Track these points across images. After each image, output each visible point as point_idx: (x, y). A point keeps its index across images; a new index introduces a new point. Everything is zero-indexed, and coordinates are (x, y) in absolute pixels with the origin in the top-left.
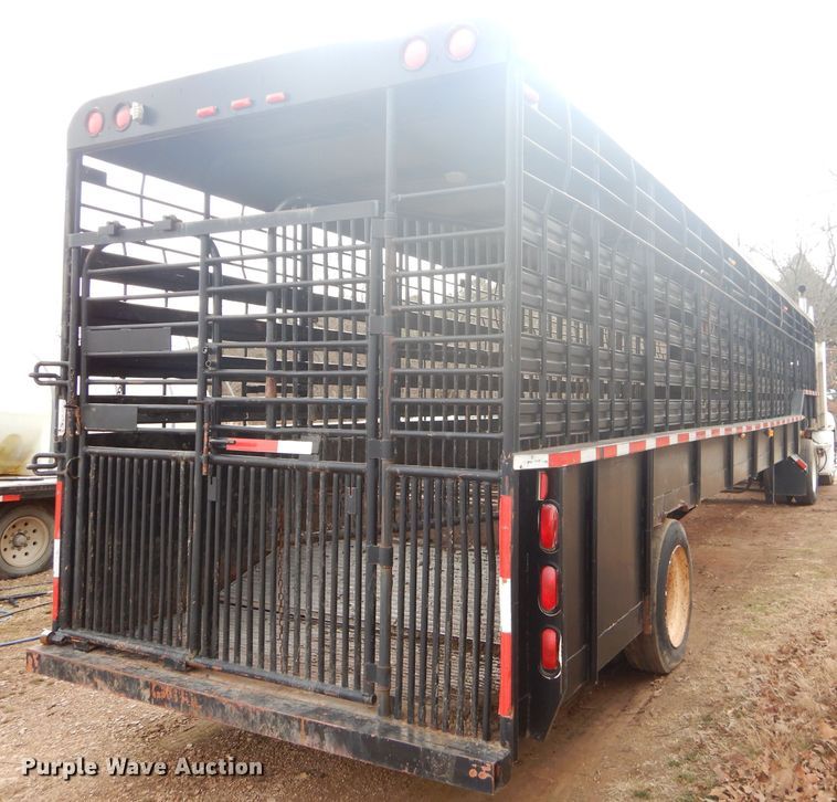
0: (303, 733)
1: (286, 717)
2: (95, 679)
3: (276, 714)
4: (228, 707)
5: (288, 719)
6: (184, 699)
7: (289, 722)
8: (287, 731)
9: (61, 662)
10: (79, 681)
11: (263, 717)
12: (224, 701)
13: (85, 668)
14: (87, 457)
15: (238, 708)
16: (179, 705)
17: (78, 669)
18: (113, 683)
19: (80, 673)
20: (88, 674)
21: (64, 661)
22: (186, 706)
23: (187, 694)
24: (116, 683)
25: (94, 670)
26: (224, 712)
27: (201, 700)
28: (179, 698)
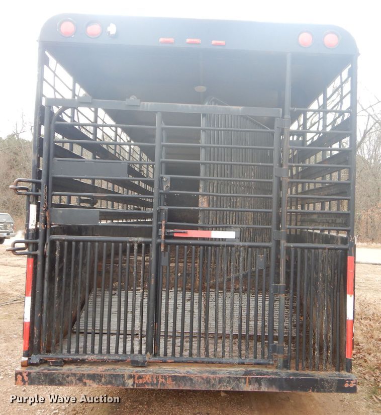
0: (247, 384)
1: (236, 378)
2: (84, 380)
3: (229, 378)
4: (195, 379)
5: (238, 379)
6: (161, 380)
7: (239, 380)
8: (237, 385)
9: (51, 374)
10: (69, 383)
11: (221, 381)
12: (192, 376)
13: (75, 375)
14: (53, 243)
15: (203, 379)
16: (157, 384)
17: (68, 376)
18: (100, 381)
19: (70, 378)
20: (77, 378)
21: (54, 373)
22: (162, 384)
23: (165, 377)
24: (103, 380)
25: (83, 375)
26: (192, 383)
27: (175, 378)
28: (158, 381)
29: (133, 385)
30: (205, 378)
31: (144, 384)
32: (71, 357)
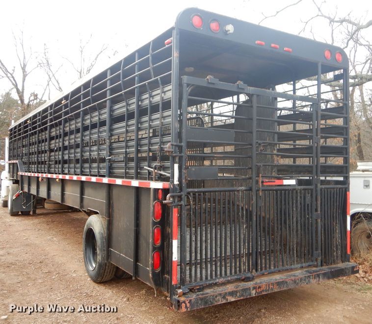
6: (271, 287)
11: (301, 279)
16: (268, 290)
17: (216, 297)
18: (236, 295)
19: (217, 298)
20: (222, 296)
21: (207, 297)
22: (272, 289)
23: (273, 284)
24: (238, 294)
25: (226, 293)
26: (287, 284)
27: (278, 284)
28: (269, 288)
29: (255, 294)
30: (293, 279)
31: (261, 292)
32: (208, 283)
